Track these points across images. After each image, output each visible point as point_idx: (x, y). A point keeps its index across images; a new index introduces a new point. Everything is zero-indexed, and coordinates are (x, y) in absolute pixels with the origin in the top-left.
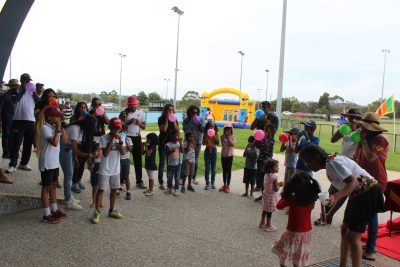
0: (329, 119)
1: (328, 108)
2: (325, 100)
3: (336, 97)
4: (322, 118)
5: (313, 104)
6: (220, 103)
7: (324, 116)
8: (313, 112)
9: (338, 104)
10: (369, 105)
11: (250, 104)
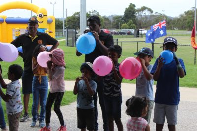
0: (138, 35)
1: (135, 22)
2: (131, 12)
3: (144, 9)
4: (129, 34)
5: (117, 18)
6: (10, 22)
7: (133, 31)
8: (117, 28)
9: (146, 17)
10: (182, 16)
11: (49, 22)
